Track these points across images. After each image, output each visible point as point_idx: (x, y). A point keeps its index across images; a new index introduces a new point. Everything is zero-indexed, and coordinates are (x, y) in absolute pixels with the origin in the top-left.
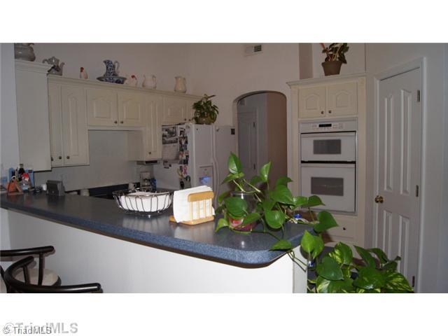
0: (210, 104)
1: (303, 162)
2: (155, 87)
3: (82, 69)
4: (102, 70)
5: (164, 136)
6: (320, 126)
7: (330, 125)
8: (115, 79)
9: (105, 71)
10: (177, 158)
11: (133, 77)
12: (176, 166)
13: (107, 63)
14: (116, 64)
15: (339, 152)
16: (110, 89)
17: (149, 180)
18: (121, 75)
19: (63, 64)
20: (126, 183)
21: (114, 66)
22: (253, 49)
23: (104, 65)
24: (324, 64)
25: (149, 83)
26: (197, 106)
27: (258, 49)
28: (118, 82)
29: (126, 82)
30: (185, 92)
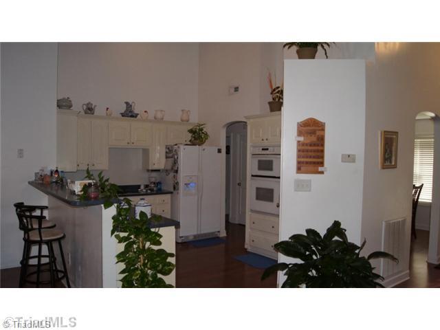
0: (202, 130)
1: (252, 176)
2: (163, 119)
3: (108, 109)
4: (123, 108)
5: (166, 152)
6: (263, 149)
7: (267, 149)
8: (130, 114)
9: (125, 109)
10: (172, 169)
11: (145, 112)
12: (172, 174)
13: (127, 103)
14: (133, 105)
15: (271, 169)
16: (127, 122)
17: (154, 183)
18: (136, 112)
19: (95, 106)
20: (139, 184)
21: (131, 106)
22: (233, 90)
23: (125, 105)
24: (270, 103)
25: (159, 115)
26: (191, 131)
27: (236, 89)
28: (132, 116)
29: (139, 116)
30: (188, 121)
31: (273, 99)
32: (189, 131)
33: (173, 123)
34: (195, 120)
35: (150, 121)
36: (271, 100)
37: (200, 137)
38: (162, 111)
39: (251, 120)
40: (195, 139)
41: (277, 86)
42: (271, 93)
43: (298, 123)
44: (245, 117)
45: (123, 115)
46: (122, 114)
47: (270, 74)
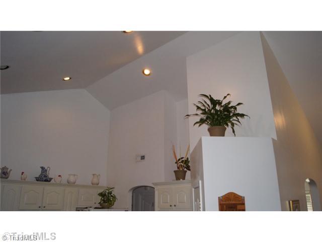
0: (111, 193)
2: (75, 183)
3: (23, 173)
4: (38, 172)
8: (44, 179)
9: (40, 173)
11: (59, 176)
13: (43, 168)
14: (48, 169)
16: (41, 186)
18: (50, 176)
21: (46, 171)
22: (140, 158)
23: (41, 169)
24: (175, 172)
25: (72, 179)
26: (101, 195)
27: (143, 158)
28: (46, 181)
29: (53, 181)
30: (98, 184)
31: (178, 168)
32: (99, 194)
33: (84, 186)
34: (104, 183)
35: (64, 185)
36: (177, 169)
37: (109, 200)
38: (74, 175)
39: (159, 187)
40: (104, 201)
41: (182, 157)
42: (176, 163)
43: (219, 198)
44: (153, 184)
45: (38, 179)
46: (36, 178)
47: (173, 146)
